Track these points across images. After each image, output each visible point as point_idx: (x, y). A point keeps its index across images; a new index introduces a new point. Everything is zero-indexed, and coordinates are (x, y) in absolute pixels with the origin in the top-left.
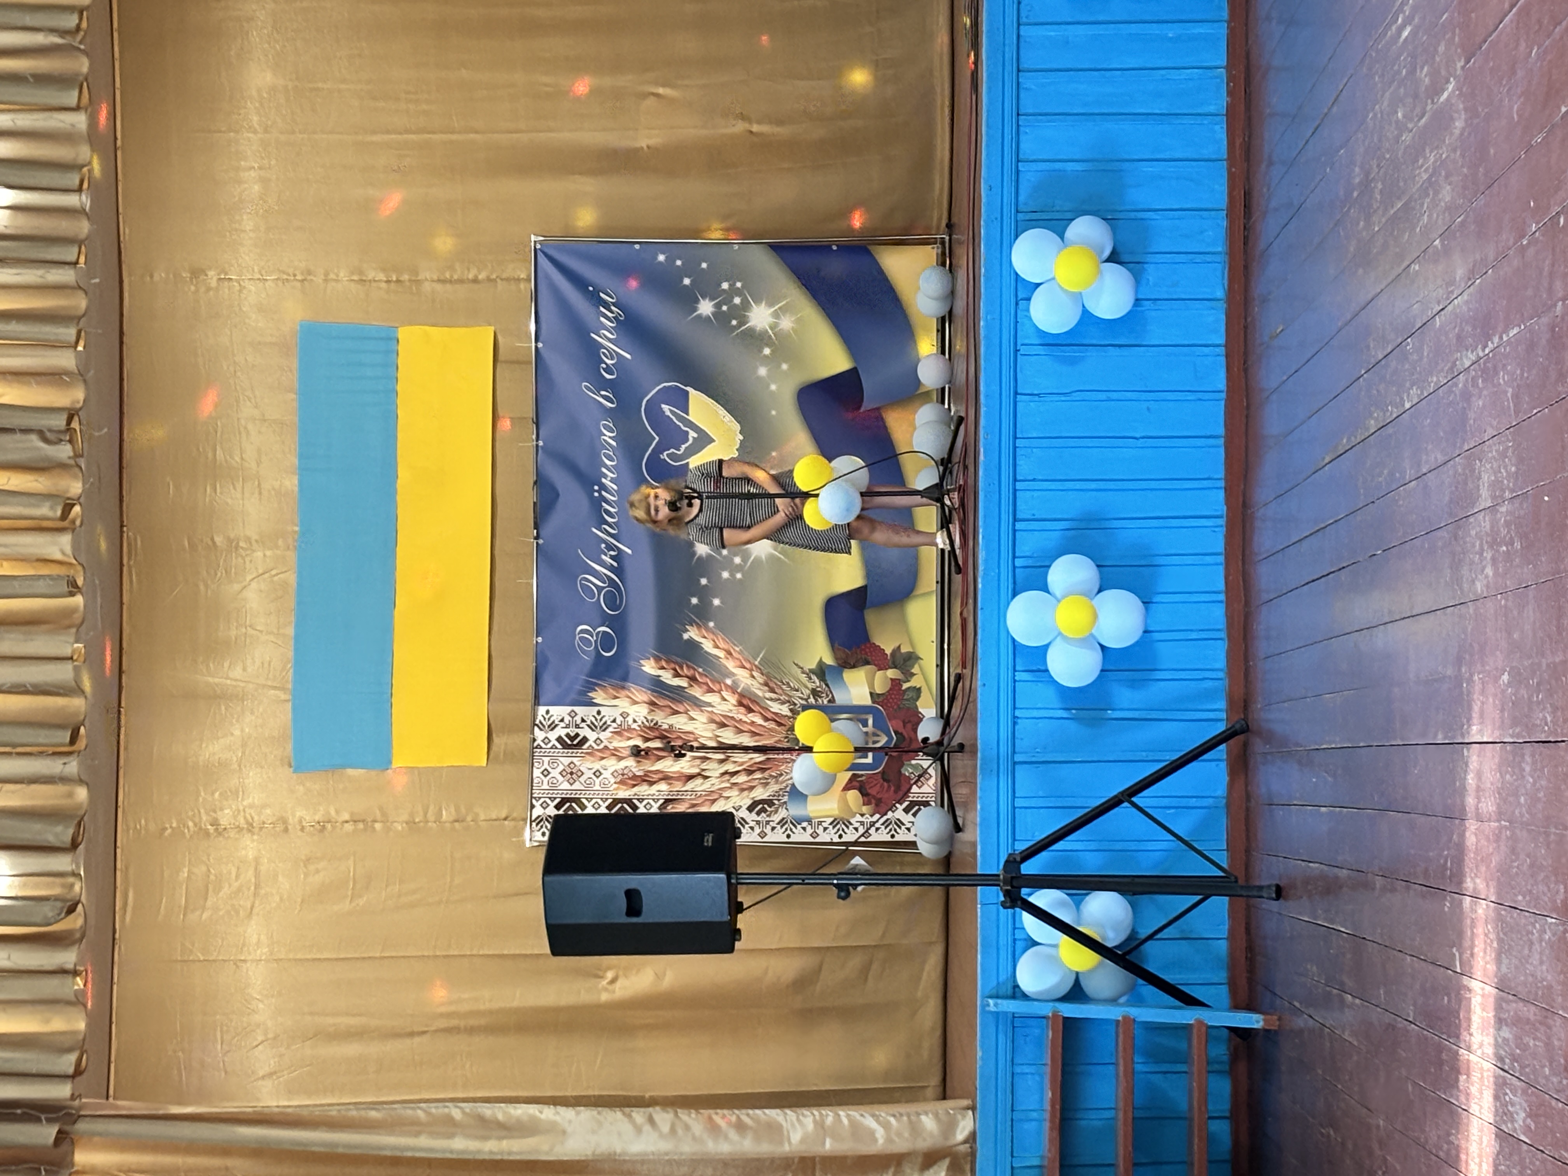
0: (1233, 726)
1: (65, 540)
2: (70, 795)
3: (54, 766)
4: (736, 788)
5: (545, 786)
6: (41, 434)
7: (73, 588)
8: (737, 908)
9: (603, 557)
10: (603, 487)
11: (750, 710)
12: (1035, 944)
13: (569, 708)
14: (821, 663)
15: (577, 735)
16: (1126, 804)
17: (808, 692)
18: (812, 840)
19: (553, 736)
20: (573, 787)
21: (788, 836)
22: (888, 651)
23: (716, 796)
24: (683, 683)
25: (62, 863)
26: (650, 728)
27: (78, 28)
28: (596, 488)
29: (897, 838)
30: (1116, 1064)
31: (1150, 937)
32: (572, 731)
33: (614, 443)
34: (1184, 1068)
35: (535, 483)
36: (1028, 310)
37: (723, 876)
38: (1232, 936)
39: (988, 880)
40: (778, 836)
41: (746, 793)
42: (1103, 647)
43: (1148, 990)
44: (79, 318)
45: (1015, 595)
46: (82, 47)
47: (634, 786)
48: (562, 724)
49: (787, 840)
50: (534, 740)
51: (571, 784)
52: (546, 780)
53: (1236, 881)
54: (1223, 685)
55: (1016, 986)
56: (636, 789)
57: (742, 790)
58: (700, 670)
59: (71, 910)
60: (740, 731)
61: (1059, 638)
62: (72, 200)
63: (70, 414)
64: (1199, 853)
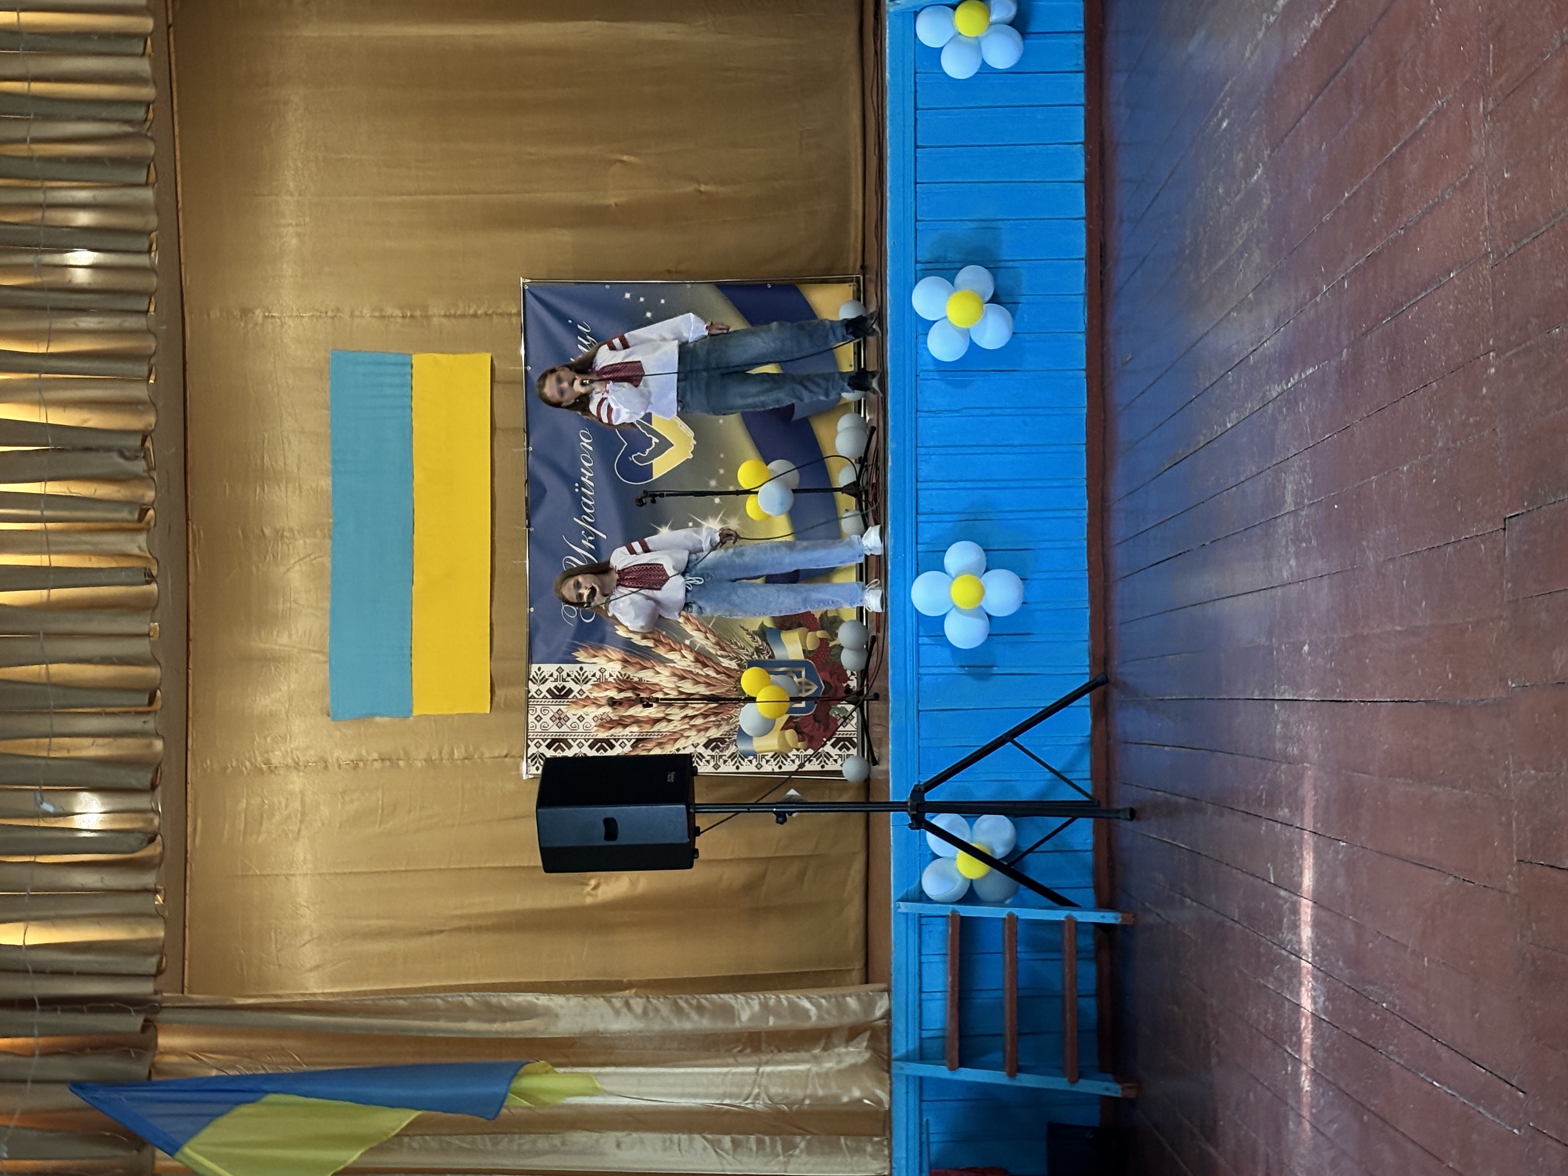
0: (1095, 679)
1: (142, 539)
2: (150, 746)
3: (137, 723)
4: (694, 729)
5: (539, 729)
6: (120, 452)
7: (150, 578)
8: (696, 832)
9: (583, 541)
10: (583, 485)
11: (705, 665)
12: (936, 857)
13: (558, 666)
14: (762, 626)
15: (564, 687)
16: (1009, 744)
17: (752, 650)
18: (757, 770)
19: (544, 688)
20: (562, 730)
21: (738, 768)
22: (817, 616)
23: (677, 736)
24: (650, 644)
25: (144, 802)
26: (623, 681)
27: (146, 120)
28: (577, 485)
29: (827, 768)
30: (1003, 953)
31: (1030, 850)
32: (559, 684)
33: (591, 448)
34: (1057, 956)
35: (527, 481)
36: (926, 343)
37: (683, 806)
38: (1096, 850)
39: (898, 806)
40: (728, 768)
41: (702, 733)
42: (989, 616)
43: (1028, 894)
44: (150, 357)
45: (918, 574)
46: (149, 134)
47: (611, 728)
48: (552, 679)
49: (736, 771)
50: (529, 692)
51: (560, 728)
52: (538, 725)
53: (1099, 805)
54: (1086, 646)
55: (922, 892)
56: (612, 731)
57: (699, 731)
58: (664, 633)
59: (153, 840)
60: (698, 683)
61: (954, 610)
62: (142, 260)
63: (145, 435)
64: (1069, 782)
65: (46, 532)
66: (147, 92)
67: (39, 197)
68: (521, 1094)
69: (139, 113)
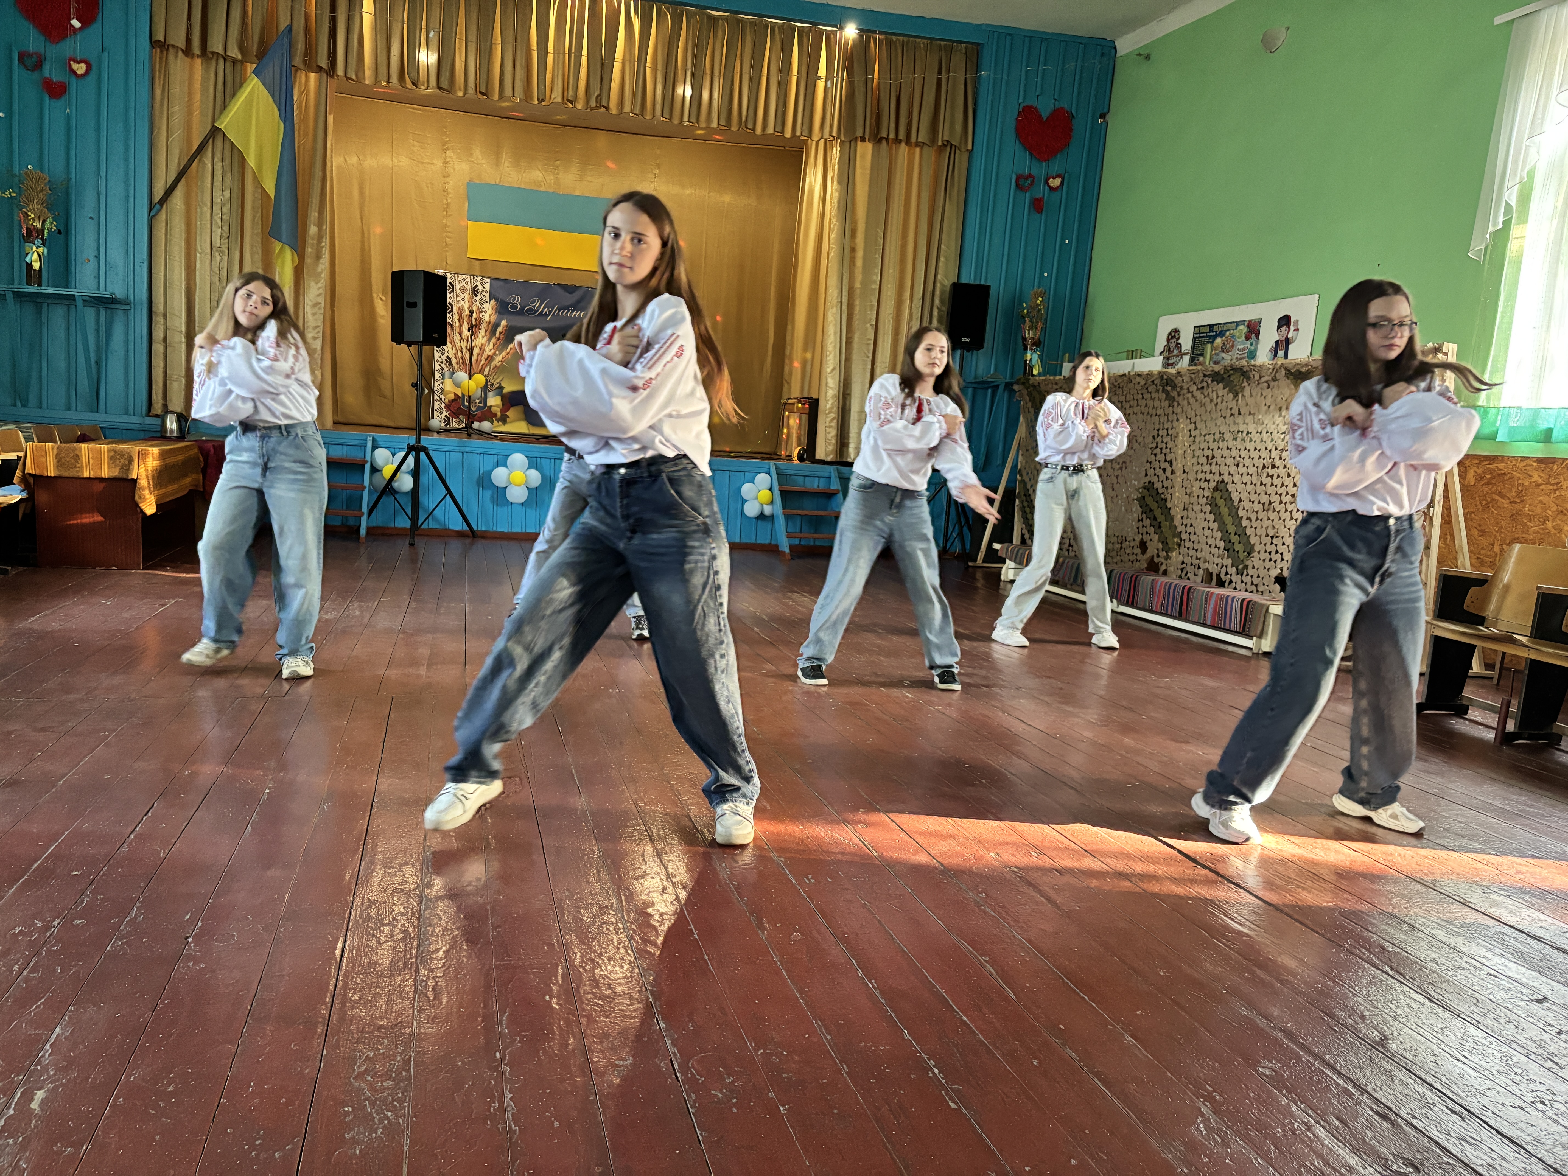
0: (475, 532)
1: (559, 100)
2: (460, 90)
3: (471, 84)
5: (458, 279)
6: (600, 95)
7: (541, 100)
8: (409, 345)
9: (547, 308)
10: (573, 310)
11: (486, 360)
12: (393, 455)
13: (489, 291)
14: (504, 388)
15: (478, 293)
16: (447, 492)
17: (493, 382)
19: (478, 284)
20: (458, 289)
22: (507, 413)
23: (454, 344)
24: (497, 335)
25: (433, 81)
26: (481, 320)
27: (747, 128)
28: (573, 308)
29: (436, 412)
30: (346, 483)
31: (395, 499)
32: (480, 291)
34: (345, 507)
35: (575, 286)
37: (421, 339)
38: (395, 528)
39: (418, 440)
40: (437, 366)
41: (454, 356)
42: (506, 488)
43: (375, 497)
45: (527, 457)
46: (740, 129)
47: (459, 313)
48: (483, 288)
49: (436, 370)
50: (477, 277)
52: (461, 279)
53: (416, 531)
54: (491, 529)
55: (377, 448)
58: (503, 341)
59: (414, 84)
60: (478, 355)
61: (510, 472)
62: (686, 118)
63: (607, 108)
64: (427, 518)
65: (564, 54)
66: (759, 131)
67: (716, 73)
68: (282, 250)
69: (750, 126)
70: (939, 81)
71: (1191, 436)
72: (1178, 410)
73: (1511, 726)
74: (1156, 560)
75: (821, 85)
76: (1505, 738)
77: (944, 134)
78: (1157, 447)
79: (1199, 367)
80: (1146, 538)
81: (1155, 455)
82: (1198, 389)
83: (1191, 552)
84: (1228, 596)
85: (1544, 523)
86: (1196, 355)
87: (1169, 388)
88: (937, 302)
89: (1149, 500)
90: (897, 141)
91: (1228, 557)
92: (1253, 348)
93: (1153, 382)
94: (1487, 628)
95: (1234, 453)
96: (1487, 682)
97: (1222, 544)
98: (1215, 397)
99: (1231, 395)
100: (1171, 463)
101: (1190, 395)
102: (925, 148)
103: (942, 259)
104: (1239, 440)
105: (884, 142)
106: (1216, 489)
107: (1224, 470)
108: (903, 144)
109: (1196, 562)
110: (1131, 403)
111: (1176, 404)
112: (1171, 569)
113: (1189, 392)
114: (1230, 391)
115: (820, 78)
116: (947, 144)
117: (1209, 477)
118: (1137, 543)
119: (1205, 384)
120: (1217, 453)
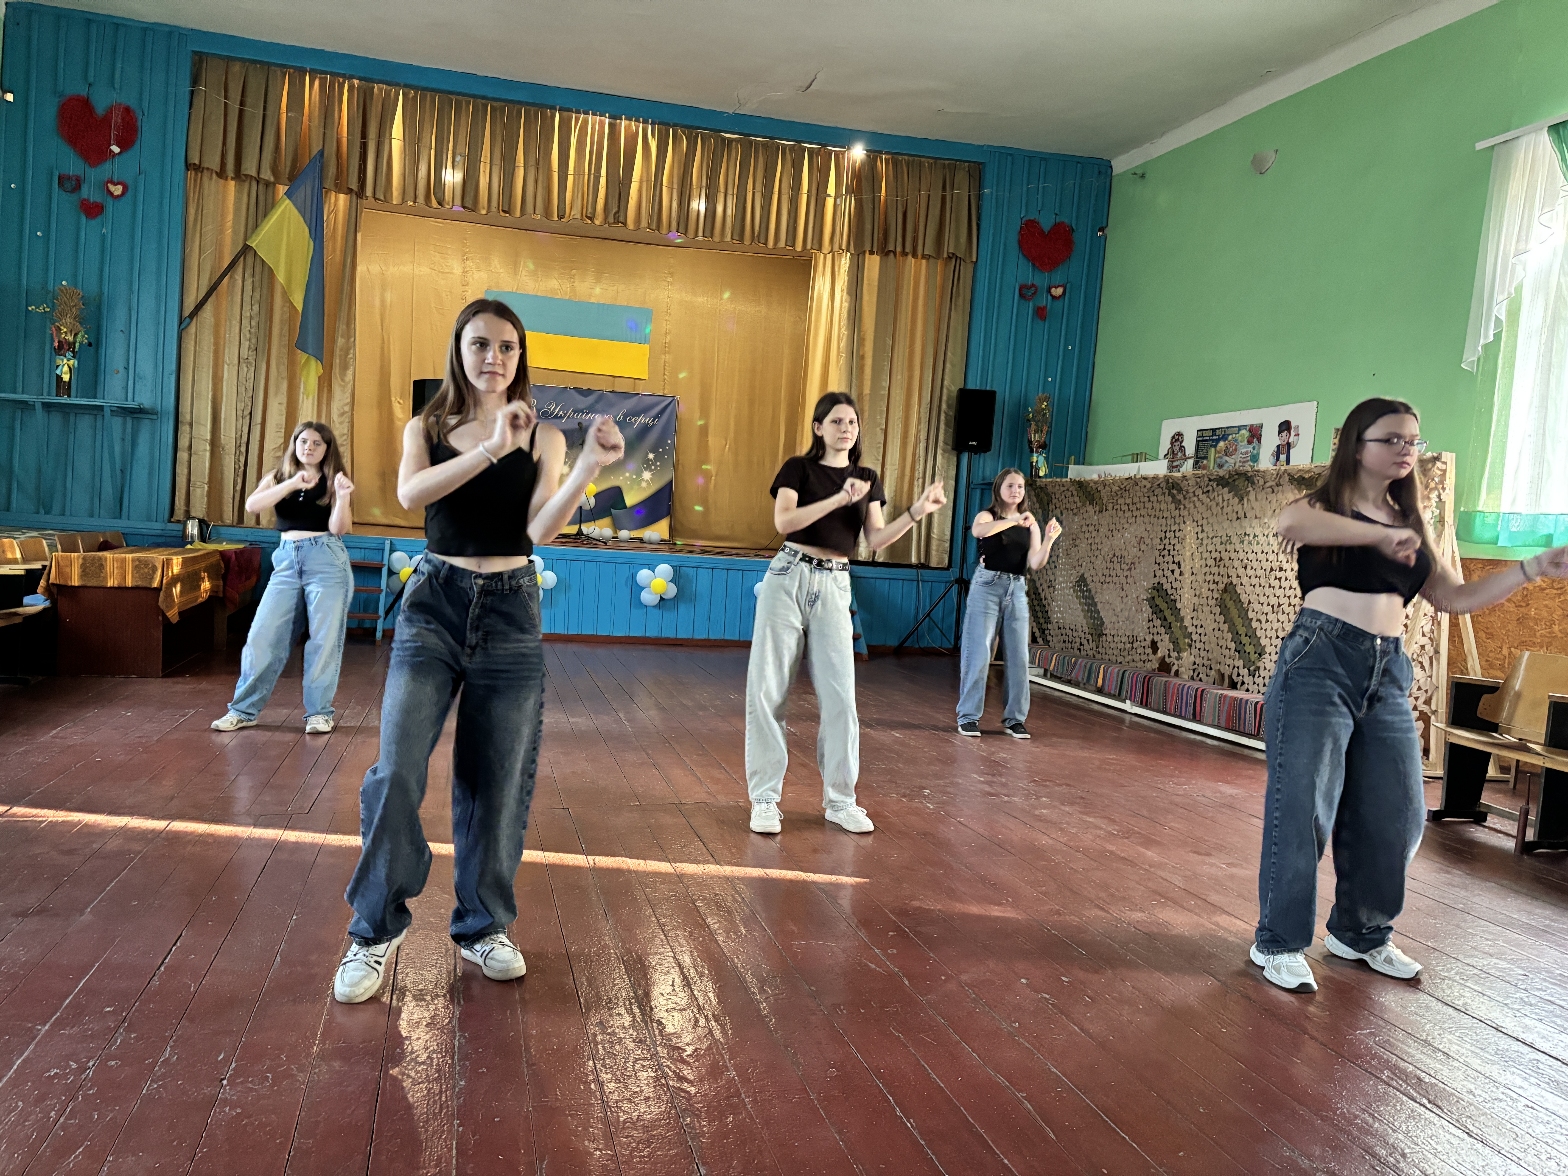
1: (578, 216)
2: (484, 208)
3: (494, 203)
6: (617, 212)
7: (561, 217)
12: (411, 558)
25: (458, 201)
27: (759, 242)
30: (364, 585)
34: (362, 609)
35: (590, 389)
36: (645, 568)
44: (658, 230)
46: (753, 243)
55: (395, 551)
59: (439, 203)
62: (700, 232)
63: (625, 224)
65: (584, 175)
66: (770, 244)
67: (730, 192)
68: (307, 361)
69: (763, 241)
70: (944, 198)
71: (1198, 538)
72: (1185, 513)
73: (1530, 835)
74: (1167, 660)
75: (830, 202)
76: (1525, 848)
77: (949, 247)
78: (1164, 549)
79: (1204, 472)
80: (1157, 638)
81: (1163, 556)
82: (1203, 493)
83: (1203, 653)
84: (1241, 699)
85: (1551, 627)
86: (1199, 458)
87: (1175, 492)
88: (944, 406)
89: (1159, 601)
90: (904, 254)
91: (1240, 658)
92: (1255, 452)
93: (1159, 485)
94: (1501, 735)
95: (1242, 555)
96: (1502, 786)
97: (1233, 646)
98: (1221, 501)
99: (1236, 500)
100: (1179, 564)
101: (1196, 499)
102: (931, 260)
103: (948, 365)
104: (1246, 542)
105: (892, 254)
106: (1225, 590)
107: (1232, 572)
108: (910, 257)
109: (1206, 663)
110: (1138, 506)
111: (1182, 507)
112: (1182, 670)
113: (1195, 495)
114: (1235, 495)
115: (829, 196)
116: (952, 256)
117: (1217, 579)
118: (1148, 643)
119: (1210, 488)
120: (1225, 555)
